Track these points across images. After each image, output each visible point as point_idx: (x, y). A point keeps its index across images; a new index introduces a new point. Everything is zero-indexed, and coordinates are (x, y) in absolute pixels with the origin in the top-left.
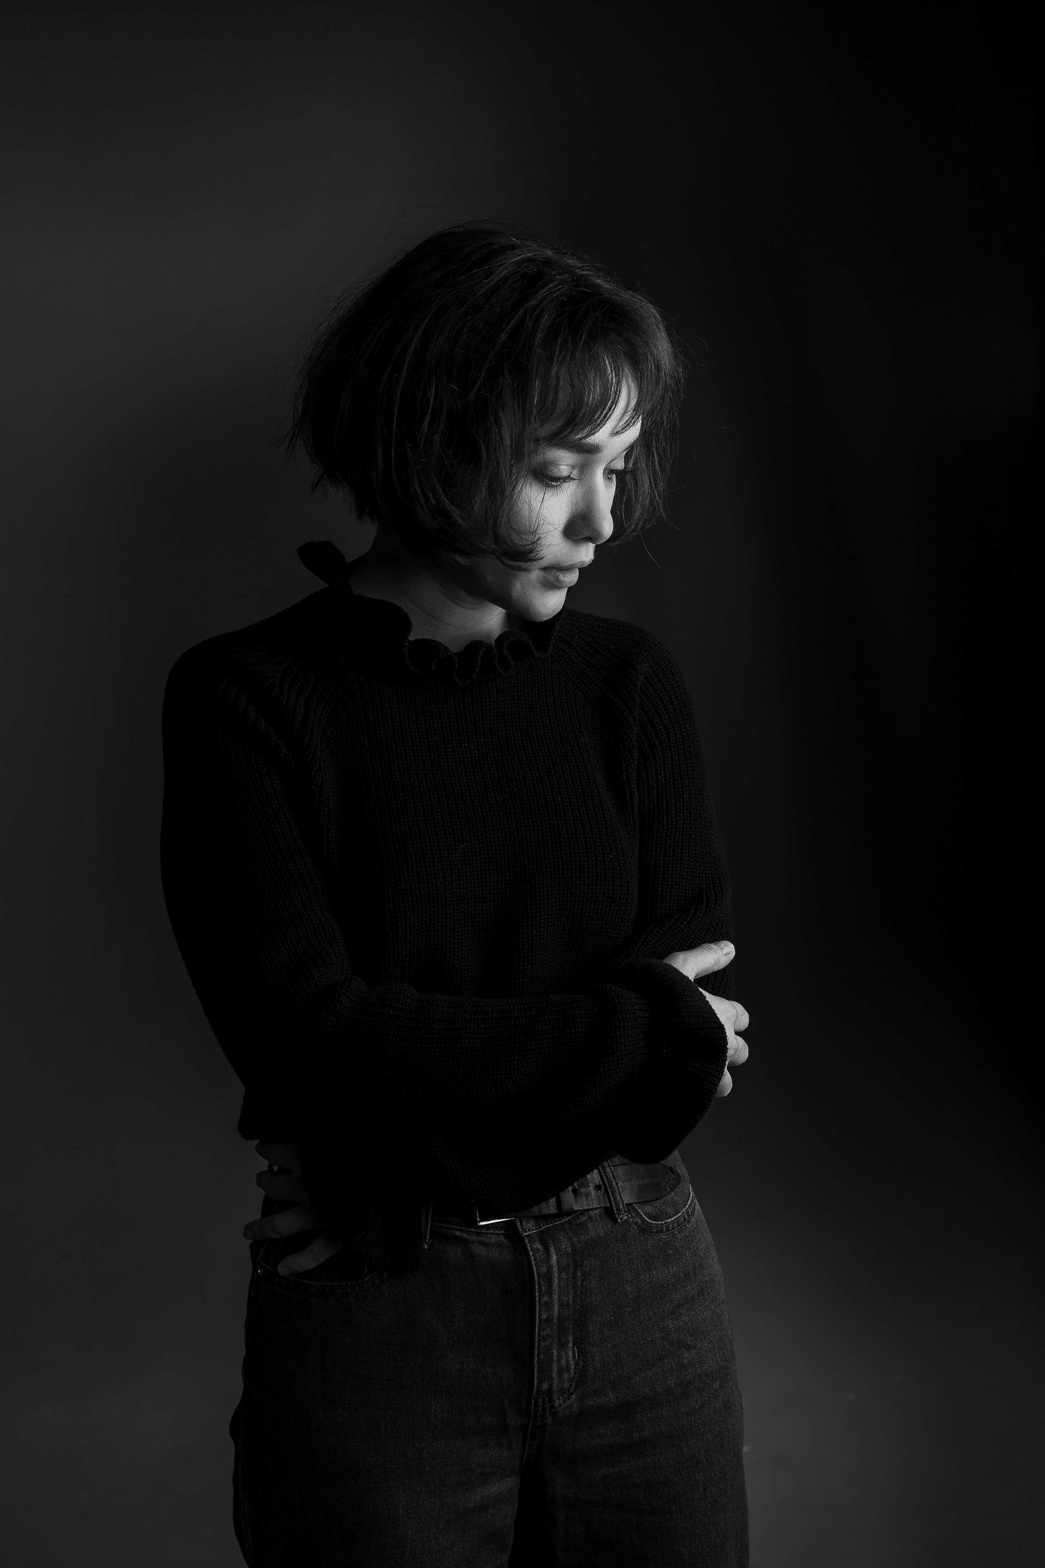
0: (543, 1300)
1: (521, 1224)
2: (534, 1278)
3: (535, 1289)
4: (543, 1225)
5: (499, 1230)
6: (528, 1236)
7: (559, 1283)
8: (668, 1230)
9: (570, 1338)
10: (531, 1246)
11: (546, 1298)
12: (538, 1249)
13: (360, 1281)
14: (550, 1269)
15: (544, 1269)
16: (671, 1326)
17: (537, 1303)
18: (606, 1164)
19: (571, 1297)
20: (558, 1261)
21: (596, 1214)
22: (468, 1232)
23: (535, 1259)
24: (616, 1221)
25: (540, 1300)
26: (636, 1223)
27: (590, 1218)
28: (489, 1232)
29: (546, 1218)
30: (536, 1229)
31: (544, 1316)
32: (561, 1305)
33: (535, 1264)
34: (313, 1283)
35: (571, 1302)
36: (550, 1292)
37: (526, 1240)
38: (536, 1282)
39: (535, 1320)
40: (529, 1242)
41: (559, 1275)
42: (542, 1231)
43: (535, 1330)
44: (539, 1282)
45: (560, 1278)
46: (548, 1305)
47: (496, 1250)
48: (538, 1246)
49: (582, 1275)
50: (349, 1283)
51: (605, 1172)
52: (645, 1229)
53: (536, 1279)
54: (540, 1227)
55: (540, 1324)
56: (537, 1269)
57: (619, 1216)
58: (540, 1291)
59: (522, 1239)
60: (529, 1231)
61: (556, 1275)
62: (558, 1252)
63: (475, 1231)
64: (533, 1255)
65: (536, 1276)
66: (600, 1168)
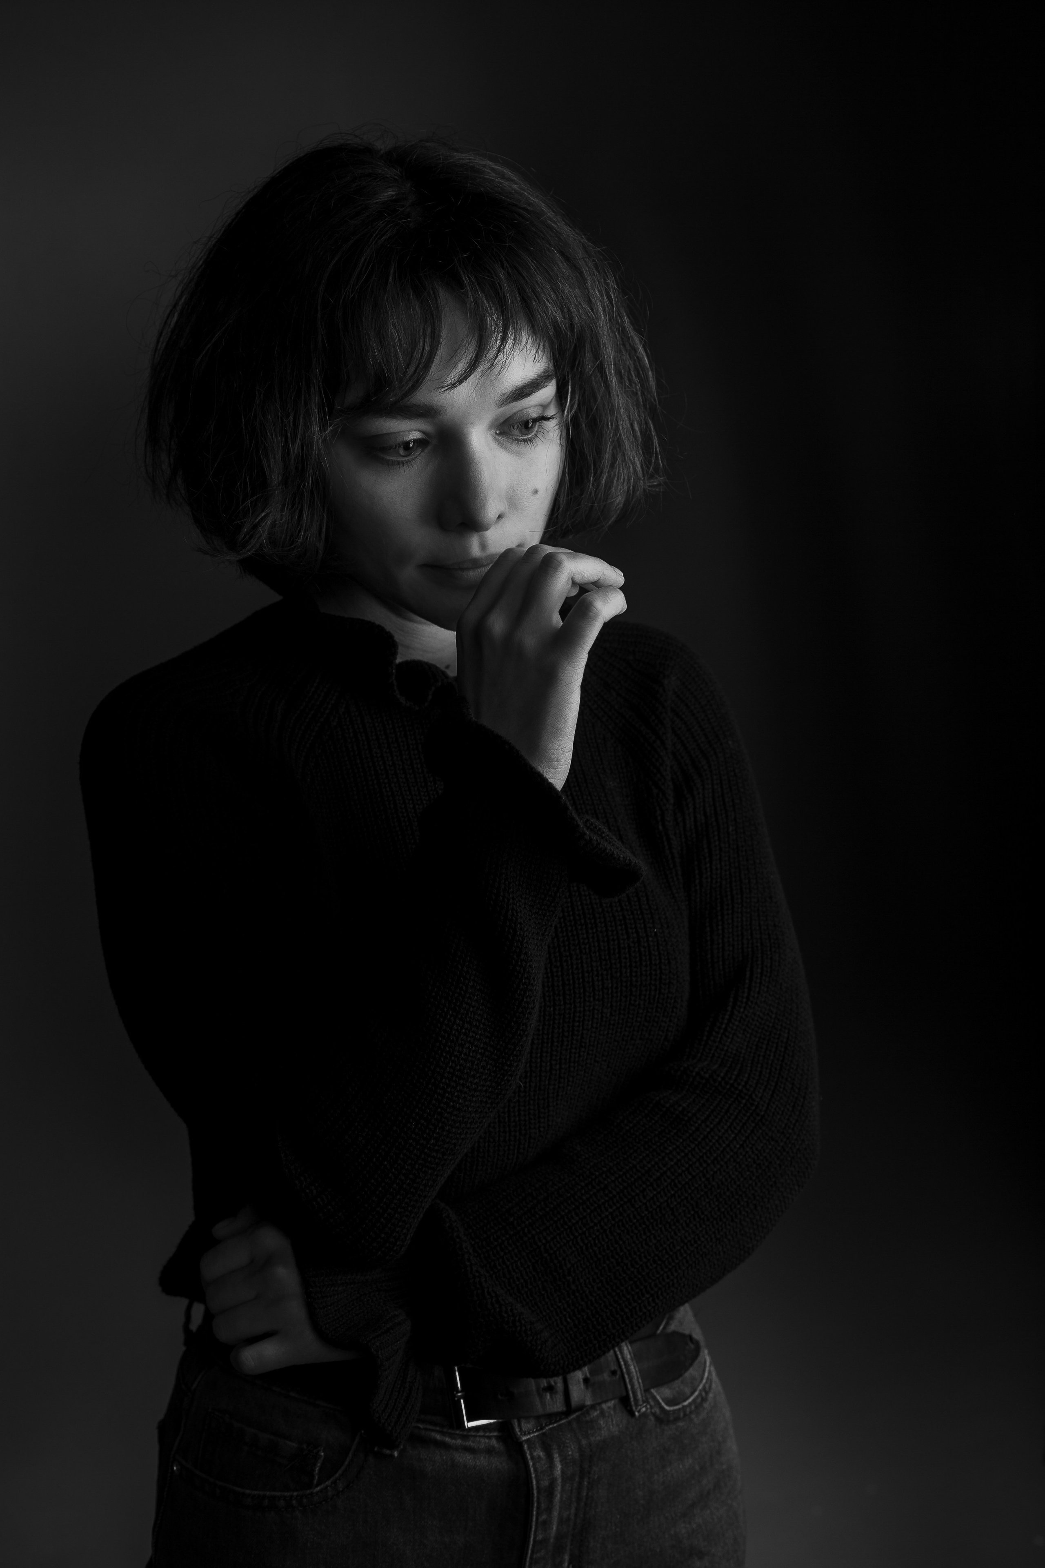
0: (540, 1519)
1: (519, 1425)
2: (533, 1494)
3: (533, 1506)
4: (547, 1425)
5: (490, 1432)
6: (527, 1441)
7: (562, 1497)
8: (685, 1415)
9: (567, 1557)
10: (531, 1454)
11: (544, 1517)
12: (539, 1457)
13: (308, 1491)
14: (553, 1482)
15: (545, 1483)
16: (684, 1531)
17: (534, 1524)
18: (623, 1344)
19: (573, 1511)
20: (563, 1472)
21: (609, 1408)
22: (452, 1436)
23: (536, 1470)
24: (632, 1414)
25: (537, 1519)
26: (654, 1414)
27: (602, 1413)
28: (478, 1434)
29: (552, 1417)
30: (537, 1431)
31: (540, 1537)
32: (561, 1521)
33: (536, 1476)
34: (248, 1491)
35: (572, 1517)
36: (549, 1510)
37: (526, 1446)
38: (535, 1499)
39: (529, 1542)
40: (529, 1448)
41: (563, 1487)
42: (544, 1434)
43: (527, 1553)
44: (538, 1498)
45: (563, 1490)
46: (546, 1524)
47: (485, 1458)
48: (540, 1453)
49: (589, 1483)
50: (295, 1494)
51: (622, 1353)
52: (663, 1419)
53: (536, 1495)
54: (542, 1429)
55: (534, 1546)
56: (537, 1482)
57: (636, 1409)
58: (538, 1508)
59: (520, 1445)
60: (529, 1433)
61: (559, 1488)
62: (563, 1460)
63: (461, 1433)
64: (534, 1465)
65: (535, 1492)
66: (617, 1349)
